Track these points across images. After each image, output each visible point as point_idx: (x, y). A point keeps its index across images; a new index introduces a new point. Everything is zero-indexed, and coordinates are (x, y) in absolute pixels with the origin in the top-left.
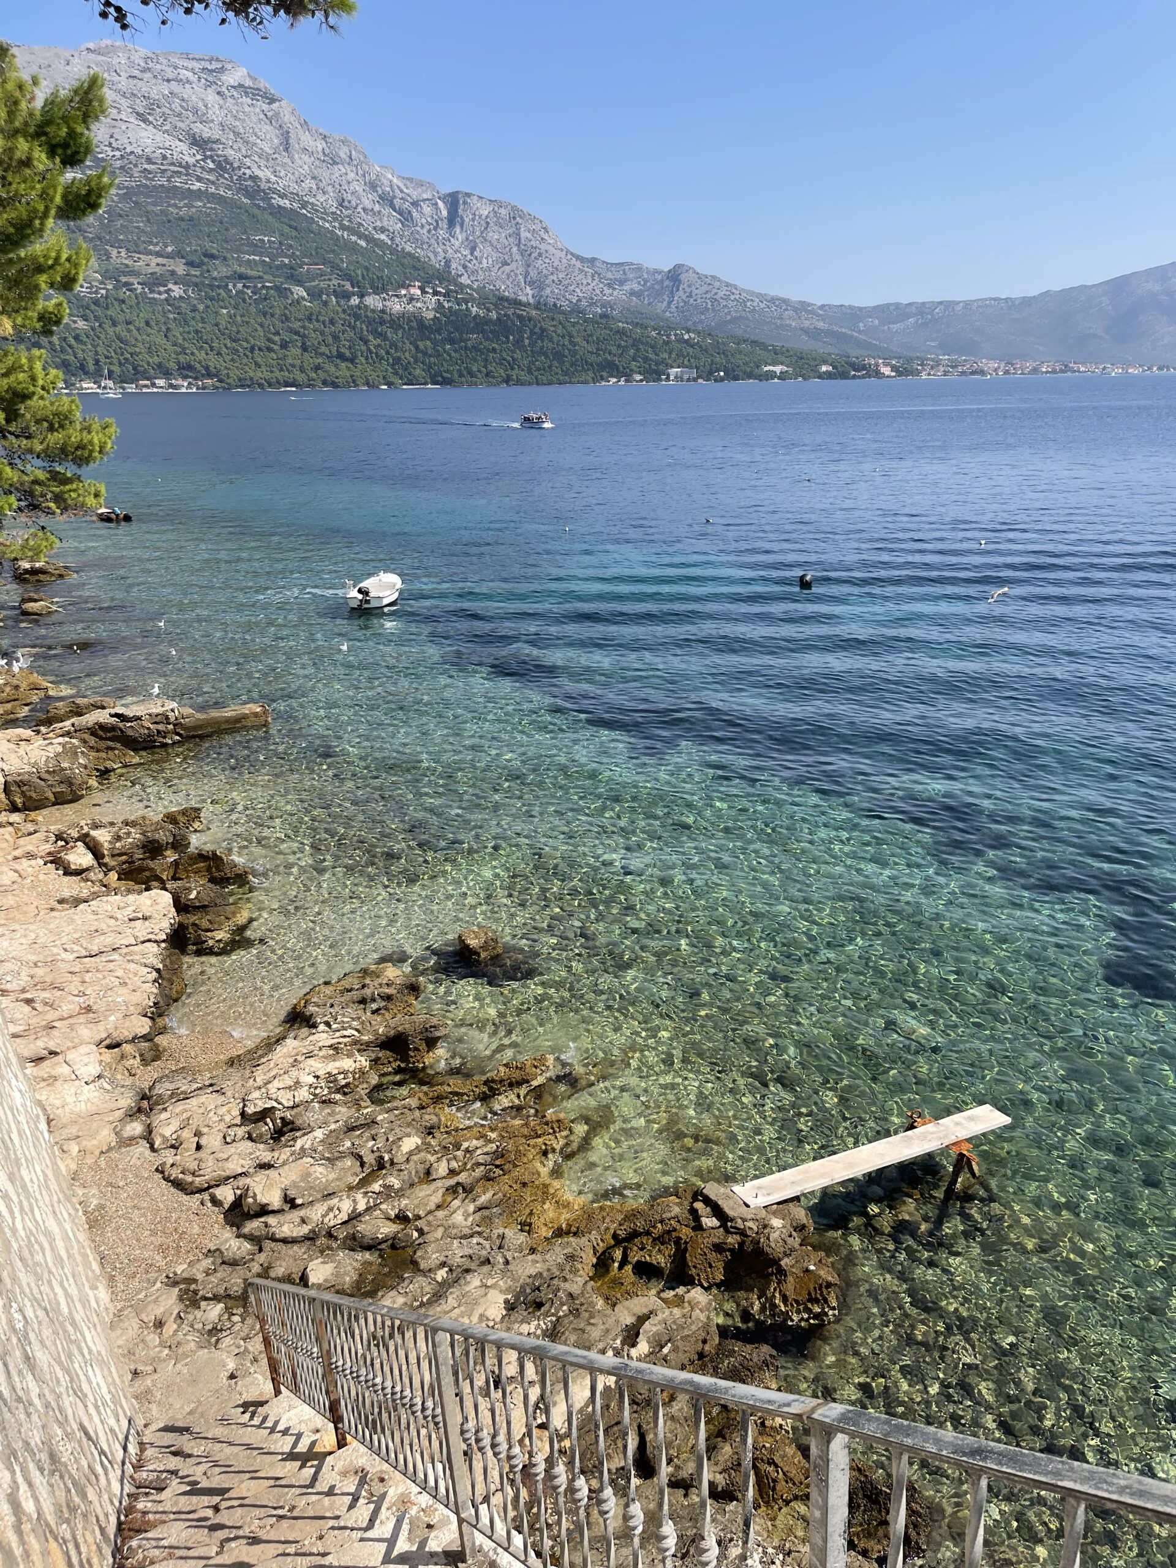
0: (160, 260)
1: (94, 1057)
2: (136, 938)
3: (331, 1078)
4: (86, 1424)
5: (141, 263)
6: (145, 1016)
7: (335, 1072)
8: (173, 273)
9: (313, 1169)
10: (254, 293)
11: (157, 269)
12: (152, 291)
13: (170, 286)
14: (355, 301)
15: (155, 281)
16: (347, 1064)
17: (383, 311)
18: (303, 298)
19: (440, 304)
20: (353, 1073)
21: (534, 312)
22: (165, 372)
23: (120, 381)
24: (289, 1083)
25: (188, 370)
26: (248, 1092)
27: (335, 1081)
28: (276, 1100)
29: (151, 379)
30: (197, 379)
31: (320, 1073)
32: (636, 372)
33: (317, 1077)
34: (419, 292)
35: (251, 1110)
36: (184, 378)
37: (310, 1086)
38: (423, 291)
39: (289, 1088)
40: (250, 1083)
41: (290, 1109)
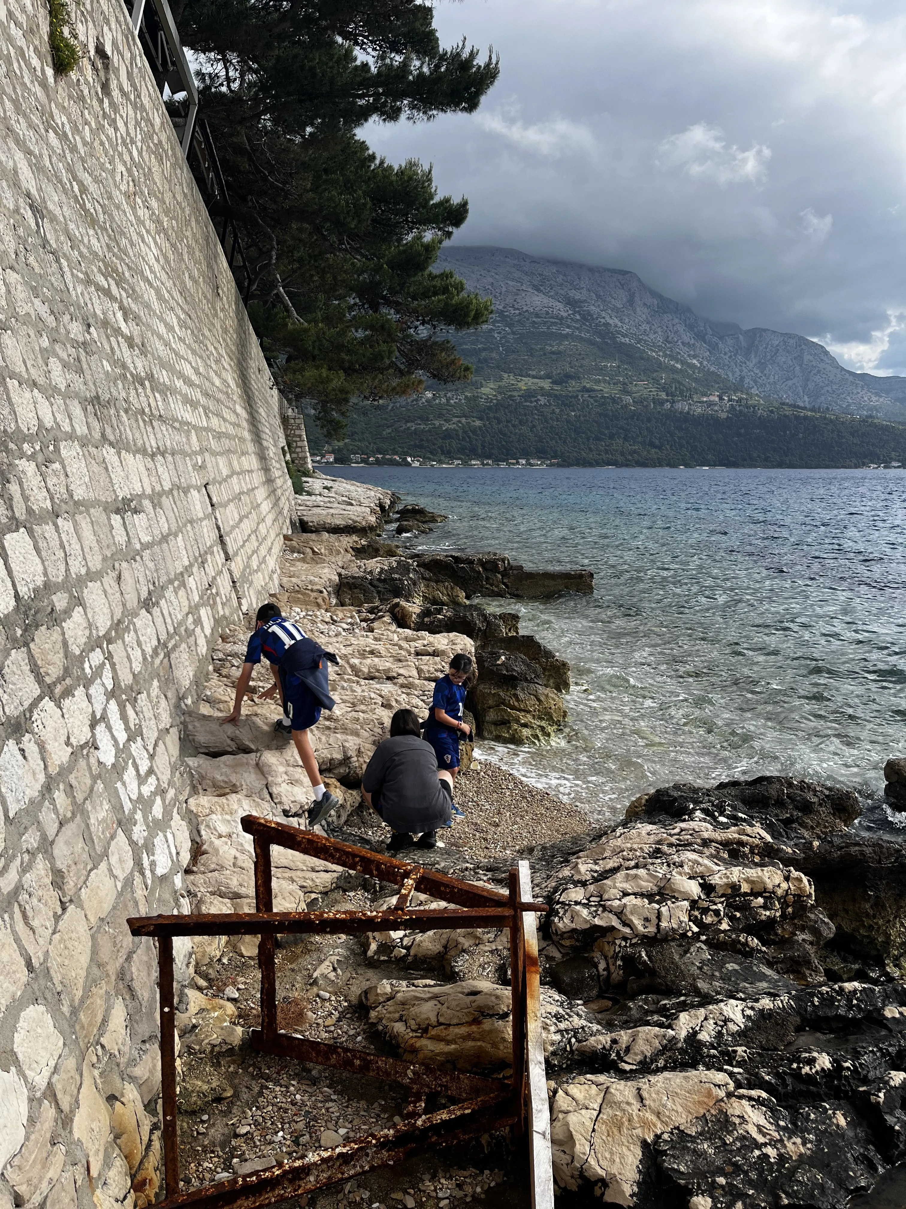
5: (522, 383)
11: (532, 387)
12: (526, 401)
13: (539, 397)
15: (529, 394)
16: (768, 876)
17: (688, 413)
19: (733, 408)
20: (784, 902)
21: (809, 413)
22: (526, 455)
23: (497, 460)
24: (648, 886)
25: (542, 453)
26: (562, 885)
27: (745, 907)
28: (620, 914)
29: (517, 459)
30: (548, 459)
31: (716, 880)
32: (895, 460)
33: (708, 888)
34: (717, 399)
35: (563, 923)
36: (539, 458)
37: (694, 904)
38: (721, 399)
39: (650, 897)
40: (566, 872)
41: (648, 941)
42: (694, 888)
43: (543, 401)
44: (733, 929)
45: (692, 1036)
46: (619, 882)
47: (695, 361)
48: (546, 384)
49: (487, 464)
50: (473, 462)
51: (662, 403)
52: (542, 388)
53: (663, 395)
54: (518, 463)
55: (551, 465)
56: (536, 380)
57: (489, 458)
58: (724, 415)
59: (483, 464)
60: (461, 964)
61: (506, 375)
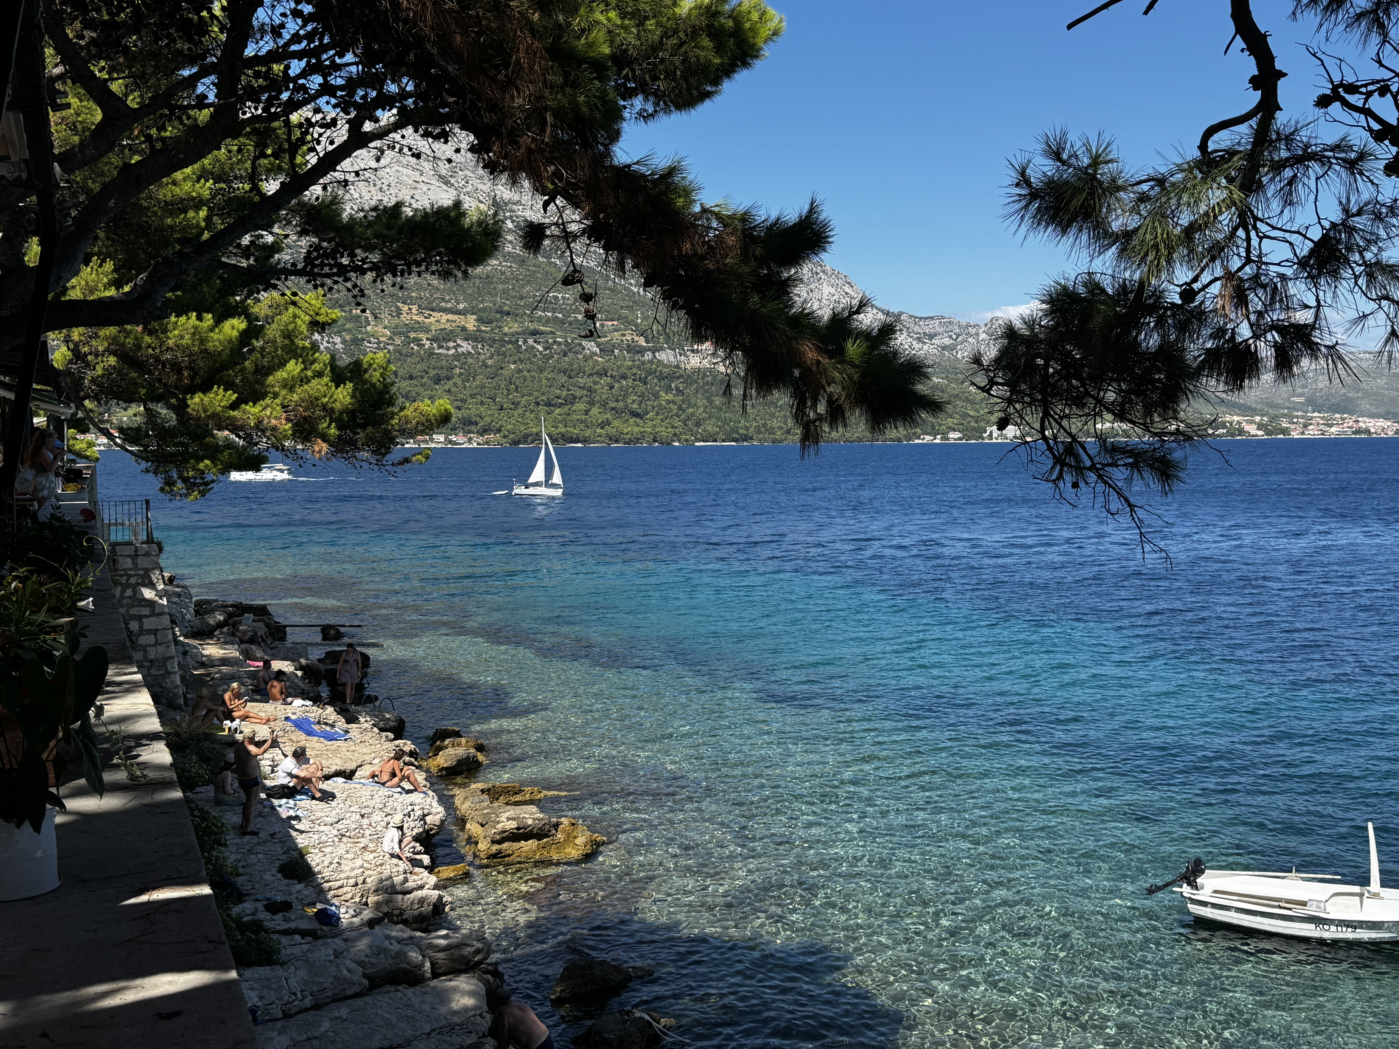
0: (451, 317)
5: (432, 320)
8: (464, 329)
10: (546, 349)
11: (448, 326)
12: (440, 347)
13: (459, 341)
14: (649, 356)
15: (443, 337)
17: (678, 367)
18: (596, 354)
25: (467, 425)
30: (479, 434)
36: (465, 433)
48: (469, 323)
51: (640, 352)
53: (641, 341)
54: (432, 440)
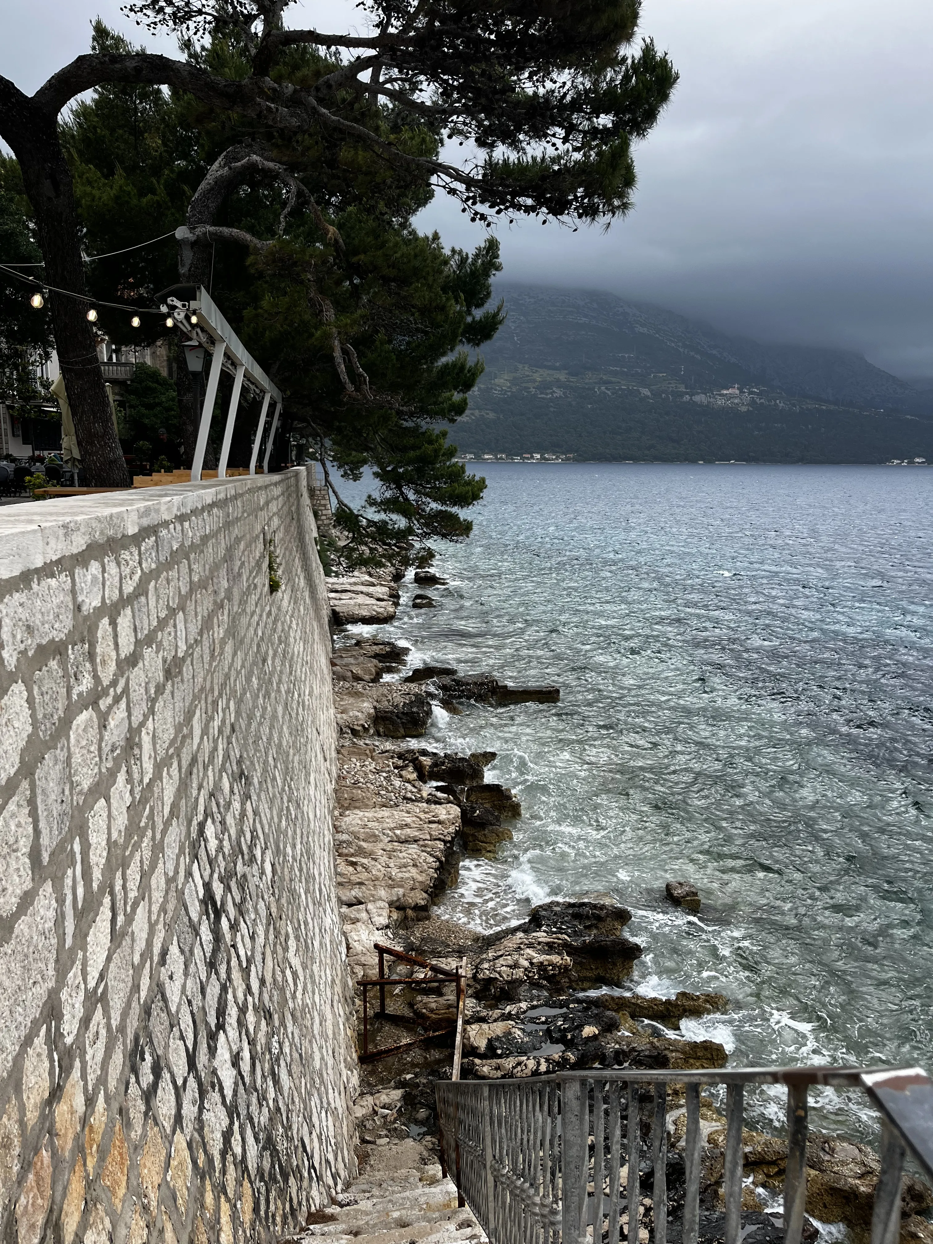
1: (385, 913)
2: (431, 835)
3: (541, 966)
4: (307, 1141)
5: (537, 374)
6: (426, 892)
7: (546, 963)
9: (513, 1030)
10: (613, 393)
11: (548, 378)
12: (541, 393)
13: (554, 389)
14: (687, 398)
16: (555, 959)
17: (707, 406)
19: (753, 401)
20: (560, 967)
21: (832, 407)
22: (541, 449)
23: (511, 454)
24: (510, 962)
25: (556, 447)
26: (481, 962)
27: (545, 970)
28: (499, 973)
29: (531, 453)
30: (563, 453)
31: (535, 961)
32: (919, 457)
33: (531, 964)
34: (737, 392)
35: (481, 976)
36: (554, 453)
37: (526, 969)
38: (742, 392)
39: (510, 967)
40: (484, 956)
41: (508, 982)
42: (526, 964)
43: (558, 393)
44: (539, 978)
45: (510, 1013)
46: (501, 961)
47: (714, 352)
48: (562, 376)
49: (501, 458)
50: (486, 457)
51: (682, 394)
52: (558, 380)
53: (682, 389)
54: (532, 457)
55: (568, 459)
56: (550, 372)
57: (502, 452)
58: (744, 409)
59: (497, 458)
60: (444, 990)
61: (520, 366)
